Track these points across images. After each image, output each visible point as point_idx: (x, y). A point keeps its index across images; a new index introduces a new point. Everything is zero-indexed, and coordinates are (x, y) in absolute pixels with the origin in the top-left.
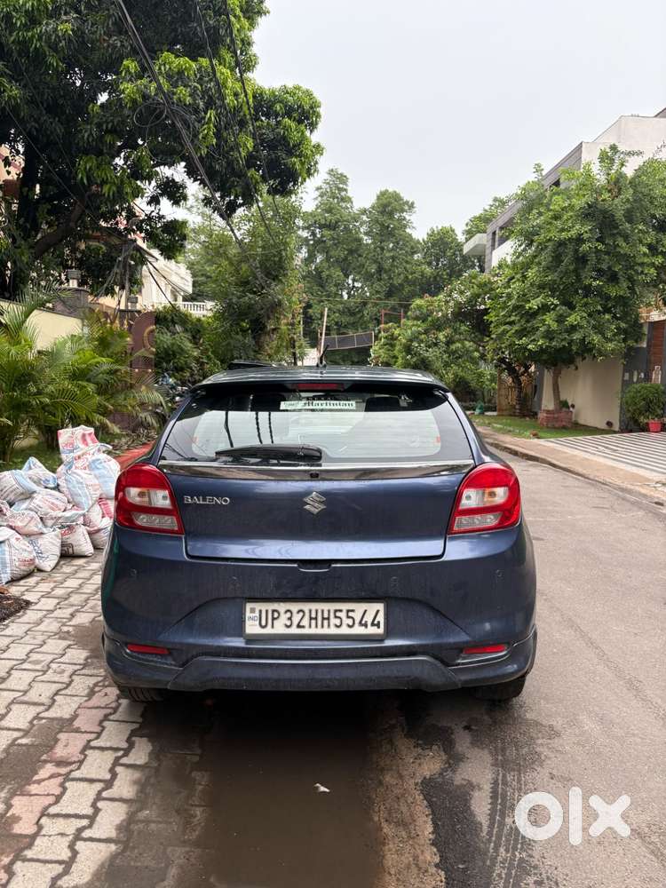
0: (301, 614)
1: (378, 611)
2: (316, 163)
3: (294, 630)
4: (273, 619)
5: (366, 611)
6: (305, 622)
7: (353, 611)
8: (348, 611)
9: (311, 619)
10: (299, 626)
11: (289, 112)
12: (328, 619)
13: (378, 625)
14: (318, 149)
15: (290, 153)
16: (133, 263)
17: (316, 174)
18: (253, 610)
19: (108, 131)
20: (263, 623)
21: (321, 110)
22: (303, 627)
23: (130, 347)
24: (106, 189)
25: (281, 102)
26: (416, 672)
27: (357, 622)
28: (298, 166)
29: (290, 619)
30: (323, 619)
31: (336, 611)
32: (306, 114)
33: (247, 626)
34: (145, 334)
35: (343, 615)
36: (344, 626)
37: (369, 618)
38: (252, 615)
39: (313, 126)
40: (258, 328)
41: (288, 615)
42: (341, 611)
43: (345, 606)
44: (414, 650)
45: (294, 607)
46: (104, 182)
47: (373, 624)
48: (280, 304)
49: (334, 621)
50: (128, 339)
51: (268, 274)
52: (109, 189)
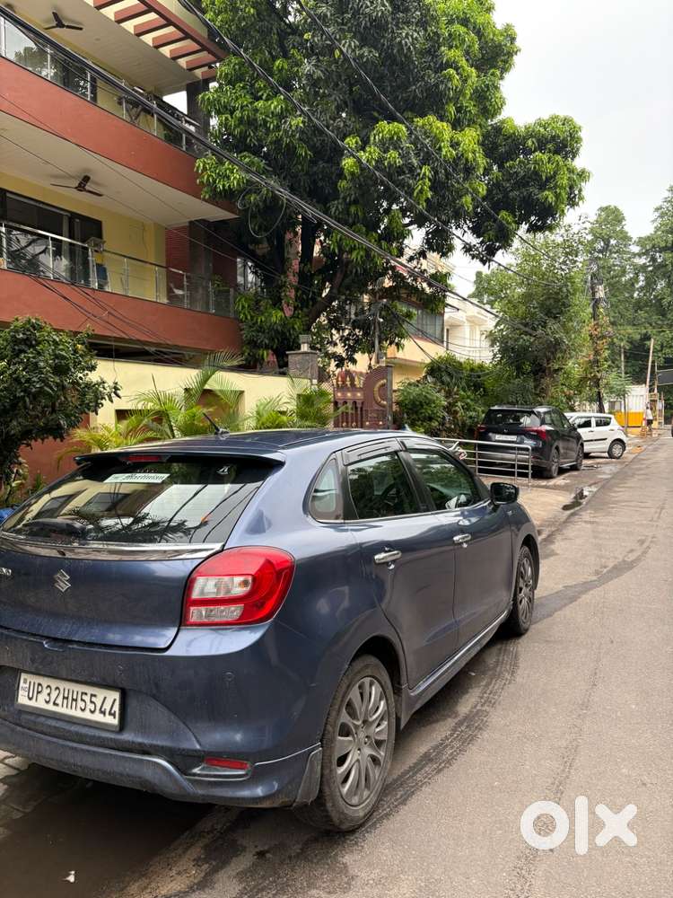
0: (58, 691)
1: (115, 700)
2: (580, 191)
3: (50, 707)
4: (38, 692)
5: (105, 698)
6: (59, 701)
7: (95, 696)
8: (92, 695)
9: (64, 698)
10: (55, 704)
11: (542, 144)
12: (76, 700)
13: (114, 715)
14: (583, 175)
15: (542, 187)
16: (381, 320)
17: (581, 203)
18: (25, 682)
19: (350, 204)
20: (31, 696)
21: (582, 134)
22: (57, 705)
23: (360, 401)
24: (354, 255)
25: (532, 136)
26: (148, 774)
27: (98, 708)
28: (551, 198)
29: (49, 694)
30: (73, 699)
31: (82, 693)
32: (562, 142)
33: (20, 696)
34: (376, 389)
35: (87, 698)
36: (87, 710)
37: (107, 707)
38: (25, 686)
39: (574, 154)
40: (539, 371)
41: (48, 691)
42: (86, 694)
43: (90, 690)
44: (145, 749)
45: (54, 683)
46: (352, 249)
47: (110, 714)
48: (558, 343)
49: (81, 704)
50: (359, 394)
51: (549, 313)
52: (358, 254)
